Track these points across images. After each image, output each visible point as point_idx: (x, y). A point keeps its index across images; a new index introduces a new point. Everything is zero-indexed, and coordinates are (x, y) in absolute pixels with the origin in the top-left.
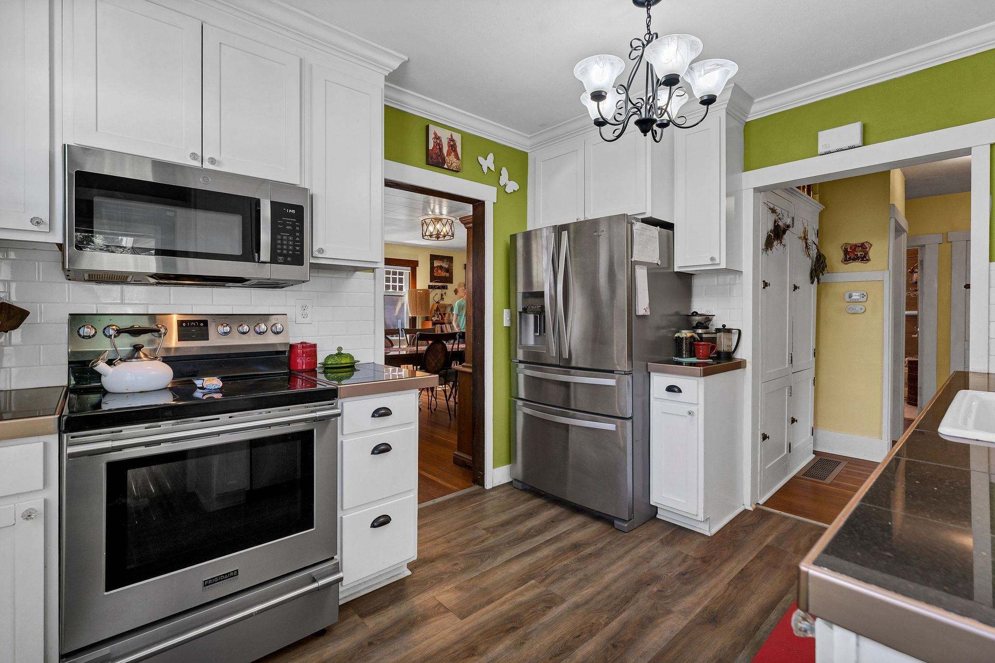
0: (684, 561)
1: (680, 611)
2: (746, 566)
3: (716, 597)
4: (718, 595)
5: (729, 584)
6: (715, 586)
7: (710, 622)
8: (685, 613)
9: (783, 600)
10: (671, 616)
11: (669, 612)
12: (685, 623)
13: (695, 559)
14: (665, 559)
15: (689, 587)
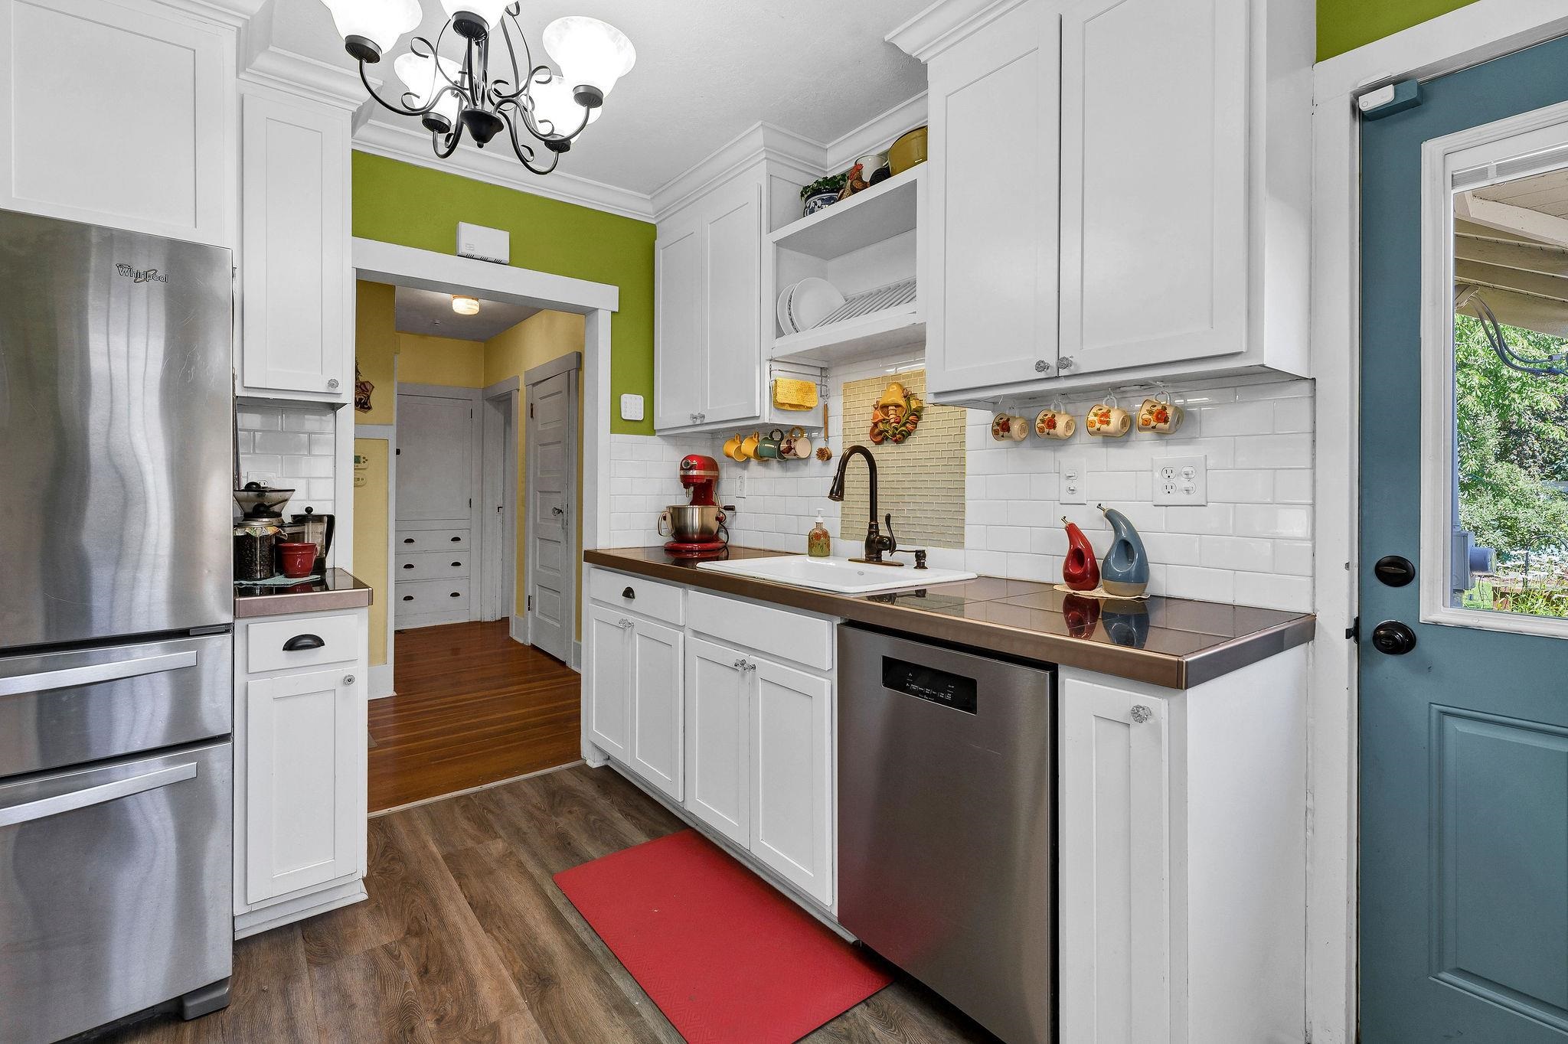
0: (394, 957)
1: (501, 1012)
2: (466, 896)
3: (503, 958)
4: (501, 953)
5: (486, 931)
6: (480, 947)
7: (546, 986)
8: (510, 1007)
9: (551, 898)
10: (504, 1029)
11: (495, 1028)
12: (529, 1015)
13: (403, 941)
14: (367, 979)
15: (460, 977)
